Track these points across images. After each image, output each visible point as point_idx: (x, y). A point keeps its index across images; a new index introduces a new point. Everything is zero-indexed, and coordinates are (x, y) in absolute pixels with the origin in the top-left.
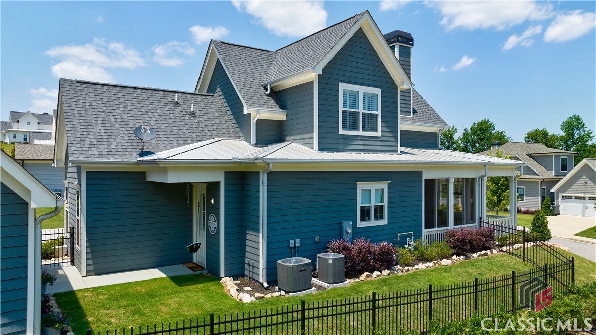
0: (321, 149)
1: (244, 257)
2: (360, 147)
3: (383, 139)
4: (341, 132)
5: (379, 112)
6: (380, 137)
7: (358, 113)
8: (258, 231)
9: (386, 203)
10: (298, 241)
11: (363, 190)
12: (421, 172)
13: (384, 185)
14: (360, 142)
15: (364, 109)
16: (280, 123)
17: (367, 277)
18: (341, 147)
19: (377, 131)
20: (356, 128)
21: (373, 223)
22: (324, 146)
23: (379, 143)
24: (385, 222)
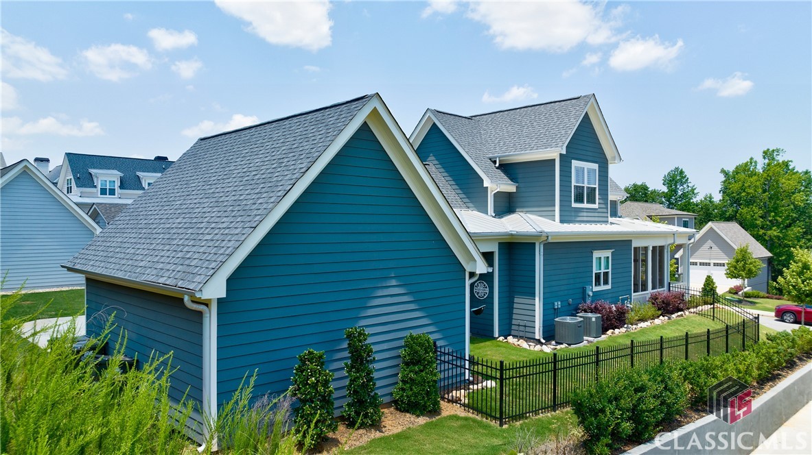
0: (562, 221)
1: (511, 319)
2: (585, 219)
3: (599, 210)
4: (574, 205)
5: (597, 186)
6: (597, 209)
7: (583, 187)
8: (533, 295)
9: (610, 270)
10: (559, 303)
11: (597, 258)
12: (631, 241)
13: (608, 253)
14: (585, 214)
15: (589, 183)
16: (510, 194)
17: (612, 333)
18: (573, 219)
19: (595, 203)
20: (582, 202)
21: (603, 287)
22: (566, 218)
23: (596, 214)
24: (609, 287)
